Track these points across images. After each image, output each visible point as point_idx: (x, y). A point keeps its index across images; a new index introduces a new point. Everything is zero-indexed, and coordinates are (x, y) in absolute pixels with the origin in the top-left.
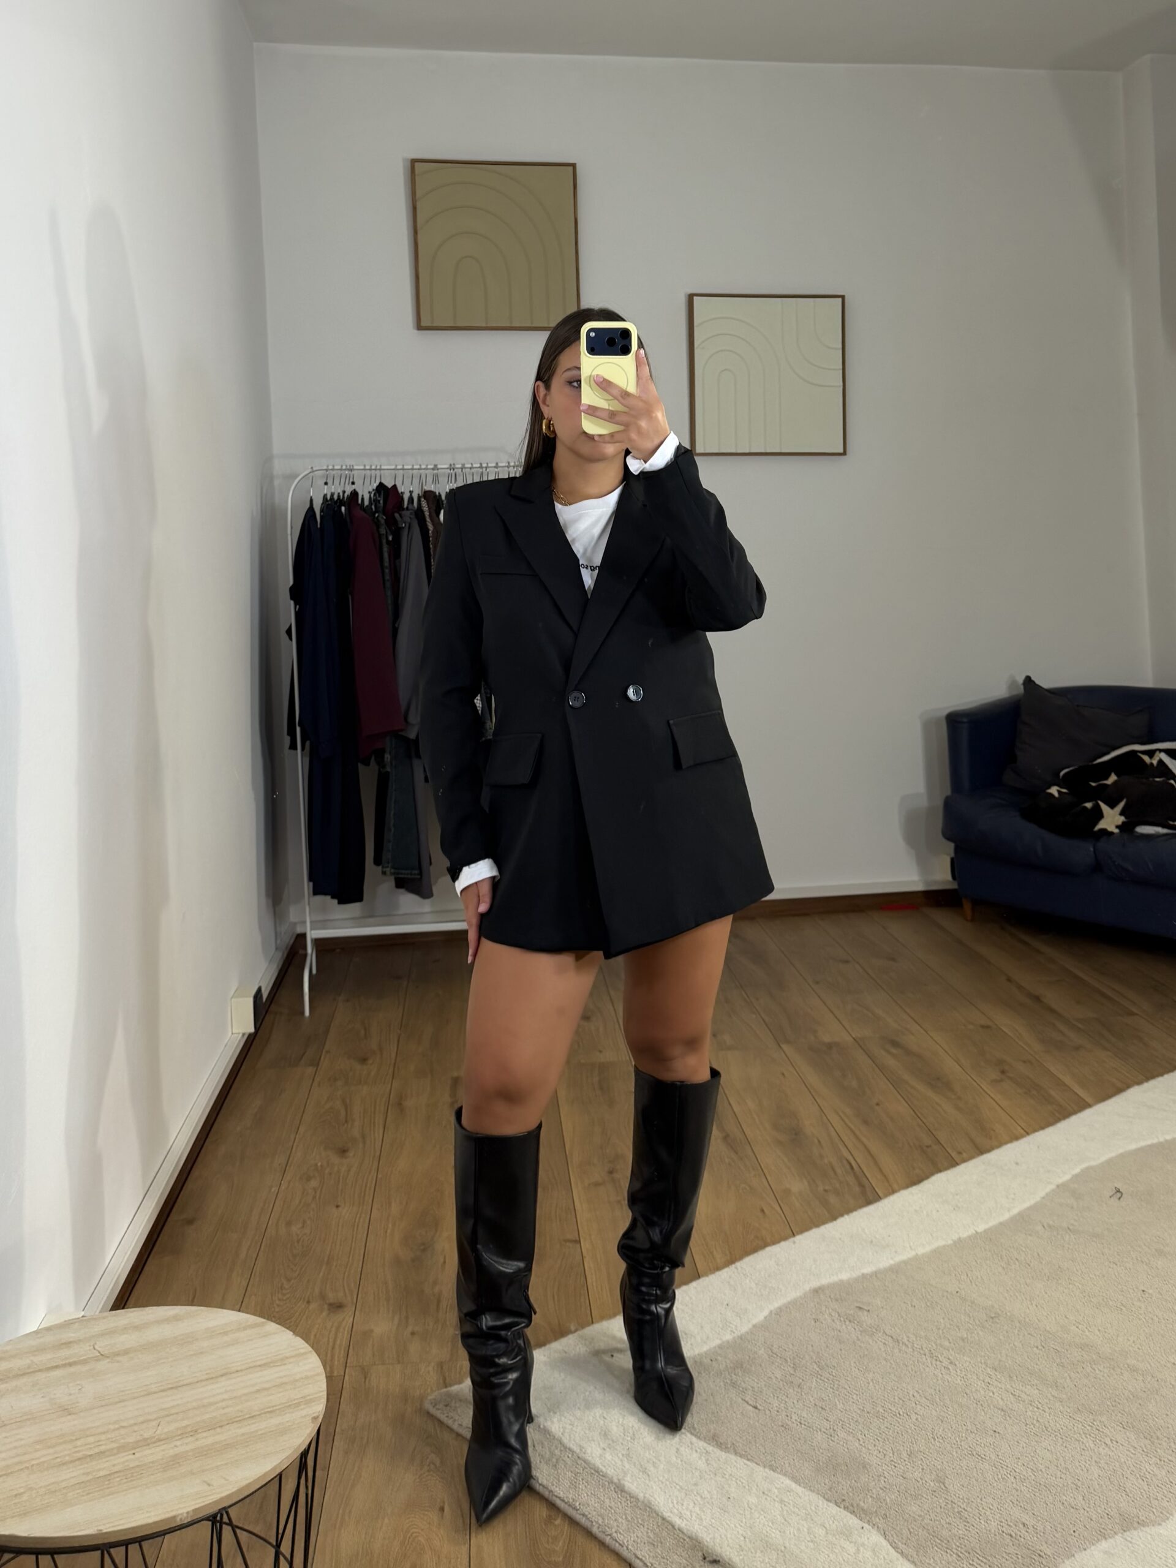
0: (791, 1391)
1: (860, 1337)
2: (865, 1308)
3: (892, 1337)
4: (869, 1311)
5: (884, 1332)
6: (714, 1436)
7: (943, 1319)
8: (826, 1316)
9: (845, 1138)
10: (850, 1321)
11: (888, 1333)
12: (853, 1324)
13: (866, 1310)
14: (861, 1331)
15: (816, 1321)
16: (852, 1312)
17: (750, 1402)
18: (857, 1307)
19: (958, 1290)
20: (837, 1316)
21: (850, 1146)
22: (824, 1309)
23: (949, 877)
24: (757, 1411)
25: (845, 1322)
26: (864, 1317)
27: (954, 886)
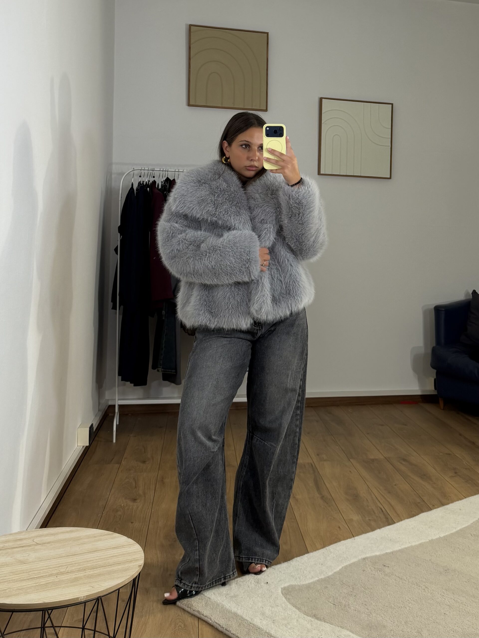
0: (351, 598)
1: (384, 577)
2: (387, 566)
3: (399, 577)
4: (388, 567)
5: (395, 575)
6: (315, 615)
7: (423, 570)
8: (369, 569)
10: (380, 571)
11: (397, 576)
12: (381, 572)
13: (387, 567)
14: (384, 575)
15: (364, 571)
16: (380, 567)
17: (332, 602)
18: (383, 565)
19: (430, 559)
20: (374, 569)
22: (367, 566)
24: (335, 605)
25: (377, 571)
26: (386, 569)
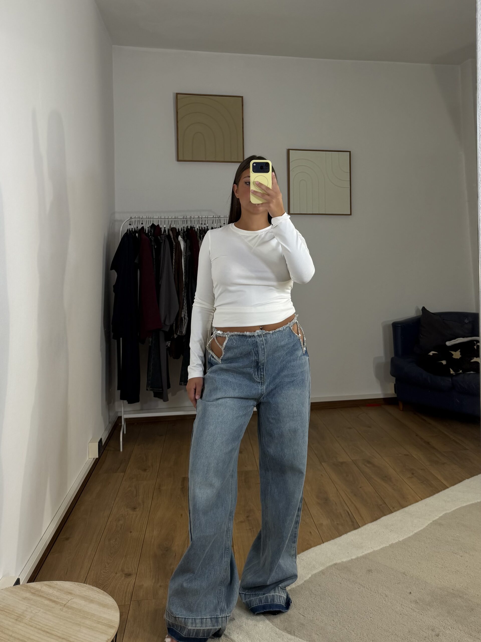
6: (286, 628)
9: (346, 502)
12: (346, 580)
17: (302, 614)
21: (348, 505)
23: (394, 392)
24: (304, 617)
27: (395, 396)
